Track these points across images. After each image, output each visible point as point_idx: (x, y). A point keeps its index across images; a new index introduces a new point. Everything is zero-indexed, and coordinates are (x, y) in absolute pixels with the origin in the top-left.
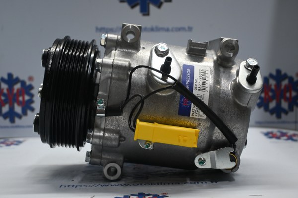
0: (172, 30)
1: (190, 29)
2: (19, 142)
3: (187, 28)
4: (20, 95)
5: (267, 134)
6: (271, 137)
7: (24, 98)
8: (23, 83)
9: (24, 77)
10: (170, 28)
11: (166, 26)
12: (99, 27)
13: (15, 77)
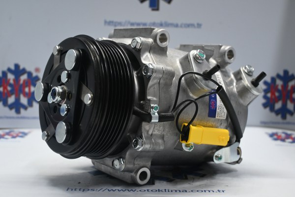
0: (181, 26)
1: (199, 26)
2: (25, 134)
3: (196, 25)
4: (26, 86)
6: (276, 139)
7: (30, 89)
8: (30, 74)
9: (30, 68)
10: (179, 24)
11: (175, 22)
12: (108, 20)
13: (21, 67)
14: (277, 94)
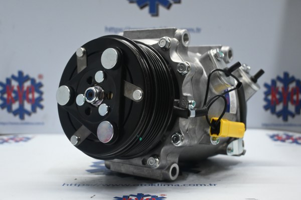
1: (198, 30)
2: (28, 139)
3: (195, 30)
5: (272, 137)
6: (276, 140)
13: (25, 74)
14: (278, 96)
